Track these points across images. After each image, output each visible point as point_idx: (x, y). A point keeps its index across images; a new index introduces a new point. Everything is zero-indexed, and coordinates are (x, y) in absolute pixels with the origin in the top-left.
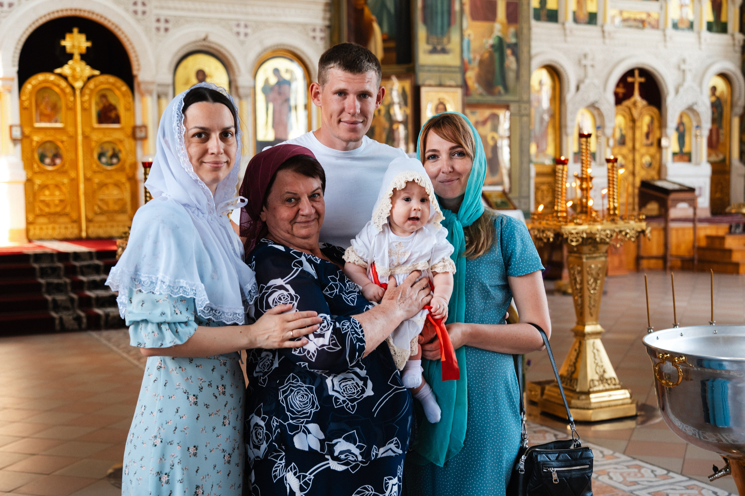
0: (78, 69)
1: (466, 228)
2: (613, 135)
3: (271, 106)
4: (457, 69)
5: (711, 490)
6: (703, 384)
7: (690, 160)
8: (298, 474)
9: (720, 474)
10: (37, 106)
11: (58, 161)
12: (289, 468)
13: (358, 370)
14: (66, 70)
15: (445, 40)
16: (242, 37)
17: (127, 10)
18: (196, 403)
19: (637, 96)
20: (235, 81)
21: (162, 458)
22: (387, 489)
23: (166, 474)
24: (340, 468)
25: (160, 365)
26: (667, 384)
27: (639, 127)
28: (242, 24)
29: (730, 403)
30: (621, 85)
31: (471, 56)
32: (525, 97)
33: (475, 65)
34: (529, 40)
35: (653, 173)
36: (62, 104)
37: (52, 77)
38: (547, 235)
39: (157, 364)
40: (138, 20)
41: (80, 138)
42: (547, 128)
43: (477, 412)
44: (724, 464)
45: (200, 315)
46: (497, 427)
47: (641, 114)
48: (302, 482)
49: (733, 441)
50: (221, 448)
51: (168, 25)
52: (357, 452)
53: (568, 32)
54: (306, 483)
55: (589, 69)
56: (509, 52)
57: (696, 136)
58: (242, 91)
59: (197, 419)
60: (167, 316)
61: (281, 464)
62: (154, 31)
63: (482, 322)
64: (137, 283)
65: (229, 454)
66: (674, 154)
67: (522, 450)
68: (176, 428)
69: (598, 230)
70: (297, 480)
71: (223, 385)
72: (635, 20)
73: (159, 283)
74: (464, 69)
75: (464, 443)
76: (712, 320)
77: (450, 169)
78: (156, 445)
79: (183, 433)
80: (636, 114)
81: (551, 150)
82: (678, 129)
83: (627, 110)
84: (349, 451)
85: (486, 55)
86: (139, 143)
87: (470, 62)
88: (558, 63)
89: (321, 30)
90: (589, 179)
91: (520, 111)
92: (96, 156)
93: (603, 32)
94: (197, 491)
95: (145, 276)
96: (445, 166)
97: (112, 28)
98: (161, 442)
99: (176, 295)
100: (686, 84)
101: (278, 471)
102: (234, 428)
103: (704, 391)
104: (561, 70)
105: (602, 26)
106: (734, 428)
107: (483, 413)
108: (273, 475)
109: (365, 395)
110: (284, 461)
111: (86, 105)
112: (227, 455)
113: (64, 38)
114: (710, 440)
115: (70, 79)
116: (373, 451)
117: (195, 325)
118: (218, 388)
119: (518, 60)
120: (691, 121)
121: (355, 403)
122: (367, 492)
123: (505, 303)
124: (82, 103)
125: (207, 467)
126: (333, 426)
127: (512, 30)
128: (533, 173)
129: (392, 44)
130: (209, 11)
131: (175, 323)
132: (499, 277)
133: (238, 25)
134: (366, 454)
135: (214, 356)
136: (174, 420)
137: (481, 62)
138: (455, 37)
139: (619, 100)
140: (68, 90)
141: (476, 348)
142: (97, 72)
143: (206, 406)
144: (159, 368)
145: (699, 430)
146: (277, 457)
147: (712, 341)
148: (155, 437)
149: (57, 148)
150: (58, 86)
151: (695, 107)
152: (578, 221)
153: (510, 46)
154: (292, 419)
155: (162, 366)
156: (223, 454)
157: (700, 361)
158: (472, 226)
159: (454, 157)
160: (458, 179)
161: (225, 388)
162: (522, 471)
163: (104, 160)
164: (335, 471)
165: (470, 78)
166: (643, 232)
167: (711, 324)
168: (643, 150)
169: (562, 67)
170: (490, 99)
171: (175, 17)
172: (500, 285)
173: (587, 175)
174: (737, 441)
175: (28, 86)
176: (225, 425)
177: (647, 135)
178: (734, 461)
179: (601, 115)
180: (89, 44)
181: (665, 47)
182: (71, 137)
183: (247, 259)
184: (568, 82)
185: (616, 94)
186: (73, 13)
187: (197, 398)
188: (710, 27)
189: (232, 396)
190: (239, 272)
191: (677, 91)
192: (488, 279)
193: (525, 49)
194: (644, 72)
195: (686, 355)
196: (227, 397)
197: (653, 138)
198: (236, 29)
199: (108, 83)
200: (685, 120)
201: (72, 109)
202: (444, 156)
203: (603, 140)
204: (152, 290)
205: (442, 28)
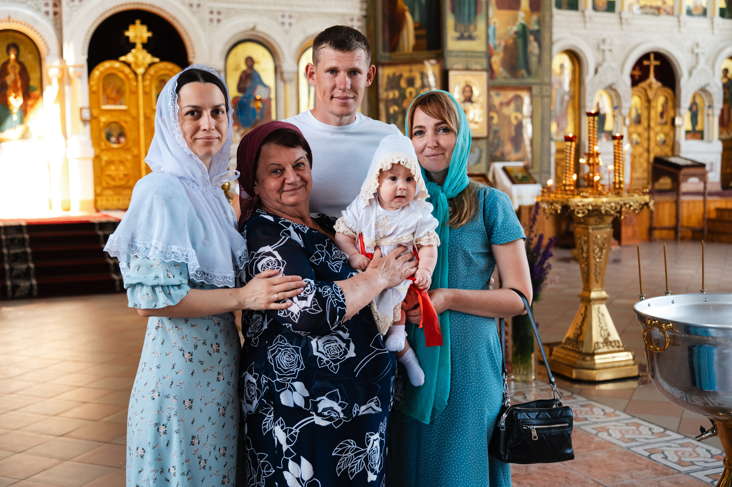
0: (140, 57)
1: (451, 200)
2: (630, 115)
3: (312, 89)
4: (483, 55)
5: (705, 448)
6: (691, 349)
7: (702, 138)
8: (285, 428)
9: (707, 435)
10: (104, 90)
11: (122, 140)
12: (277, 422)
13: (341, 333)
14: (129, 58)
15: (472, 28)
16: (287, 27)
17: (183, 3)
18: (191, 360)
19: (652, 79)
20: (281, 67)
21: (160, 410)
22: (368, 443)
23: (163, 425)
24: (324, 423)
25: (158, 325)
26: (655, 349)
27: (654, 107)
28: (287, 15)
29: (715, 368)
30: (637, 68)
31: (497, 42)
32: (546, 80)
33: (500, 50)
34: (551, 27)
35: (667, 150)
36: (127, 88)
37: (117, 65)
38: (555, 206)
39: (156, 324)
40: (193, 13)
41: (142, 119)
42: (567, 108)
43: (459, 372)
44: (711, 426)
45: (193, 279)
46: (479, 387)
47: (656, 96)
48: (288, 436)
49: (719, 404)
50: (216, 401)
51: (221, 17)
52: (339, 409)
53: (587, 19)
54: (292, 437)
55: (607, 53)
56: (531, 38)
57: (708, 115)
58: (286, 76)
59: (192, 374)
60: (160, 280)
61: (270, 418)
62: (207, 21)
63: (465, 288)
64: (133, 249)
65: (224, 408)
66: (687, 132)
67: (503, 409)
68: (172, 383)
69: (603, 203)
70: (284, 433)
71: (217, 344)
72: (651, 7)
73: (152, 248)
74: (489, 54)
75: (448, 402)
76: (703, 289)
77: (435, 144)
78: (154, 399)
79: (179, 387)
80: (651, 95)
82: (691, 109)
83: (643, 91)
84: (332, 409)
85: (511, 41)
87: (495, 47)
88: (578, 48)
89: (359, 20)
90: (595, 155)
91: (541, 92)
93: (621, 18)
94: (193, 441)
95: (141, 243)
96: (431, 141)
97: (170, 19)
98: (159, 395)
99: (168, 260)
100: (699, 67)
101: (268, 424)
102: (229, 383)
103: (691, 356)
104: (581, 54)
105: (620, 13)
106: (720, 392)
107: (465, 373)
108: (263, 428)
109: (347, 357)
110: (272, 415)
111: (147, 89)
112: (221, 408)
113: (127, 29)
114: (697, 403)
115: (133, 66)
116: (354, 409)
117: (187, 288)
118: (212, 346)
119: (540, 46)
120: (703, 101)
121: (338, 363)
122: (350, 446)
123: (488, 269)
124: (144, 87)
125: (202, 419)
126: (317, 384)
127: (535, 17)
128: (553, 150)
129: (423, 32)
131: (168, 286)
132: (482, 245)
133: (283, 16)
134: (347, 412)
135: (208, 316)
136: (171, 375)
137: (506, 48)
138: (481, 25)
139: (635, 82)
140: (132, 76)
141: (459, 312)
142: (157, 60)
143: (200, 363)
144: (157, 328)
145: (686, 393)
146: (266, 411)
147: (701, 308)
148: (154, 391)
149: (122, 128)
150: (122, 72)
151: (708, 88)
152: (584, 194)
153: (533, 32)
154: (280, 377)
155: (160, 326)
156: (218, 407)
157: (687, 328)
158: (456, 197)
159: (439, 133)
160: (443, 154)
161: (219, 346)
162: (502, 428)
164: (319, 426)
165: (495, 62)
166: (647, 204)
167: (702, 292)
168: (658, 129)
169: (581, 51)
170: (513, 81)
171: (227, 9)
172: (483, 253)
173: (593, 151)
174: (723, 405)
175: (97, 73)
176: (219, 381)
177: (662, 115)
178: (721, 423)
179: (618, 96)
180: (150, 34)
181: (680, 32)
182: (134, 118)
183: (240, 227)
184: (587, 65)
185: (632, 76)
186: (136, 7)
187: (192, 355)
188: (723, 13)
189: (226, 353)
190: (231, 239)
191: (690, 74)
192: (470, 247)
193: (547, 35)
194: (659, 56)
195: (673, 322)
196: (222, 355)
197: (667, 118)
198: (281, 20)
199: (167, 69)
200: (698, 100)
201: (135, 93)
202: (429, 132)
203: (620, 119)
204: (147, 256)
205: (469, 16)
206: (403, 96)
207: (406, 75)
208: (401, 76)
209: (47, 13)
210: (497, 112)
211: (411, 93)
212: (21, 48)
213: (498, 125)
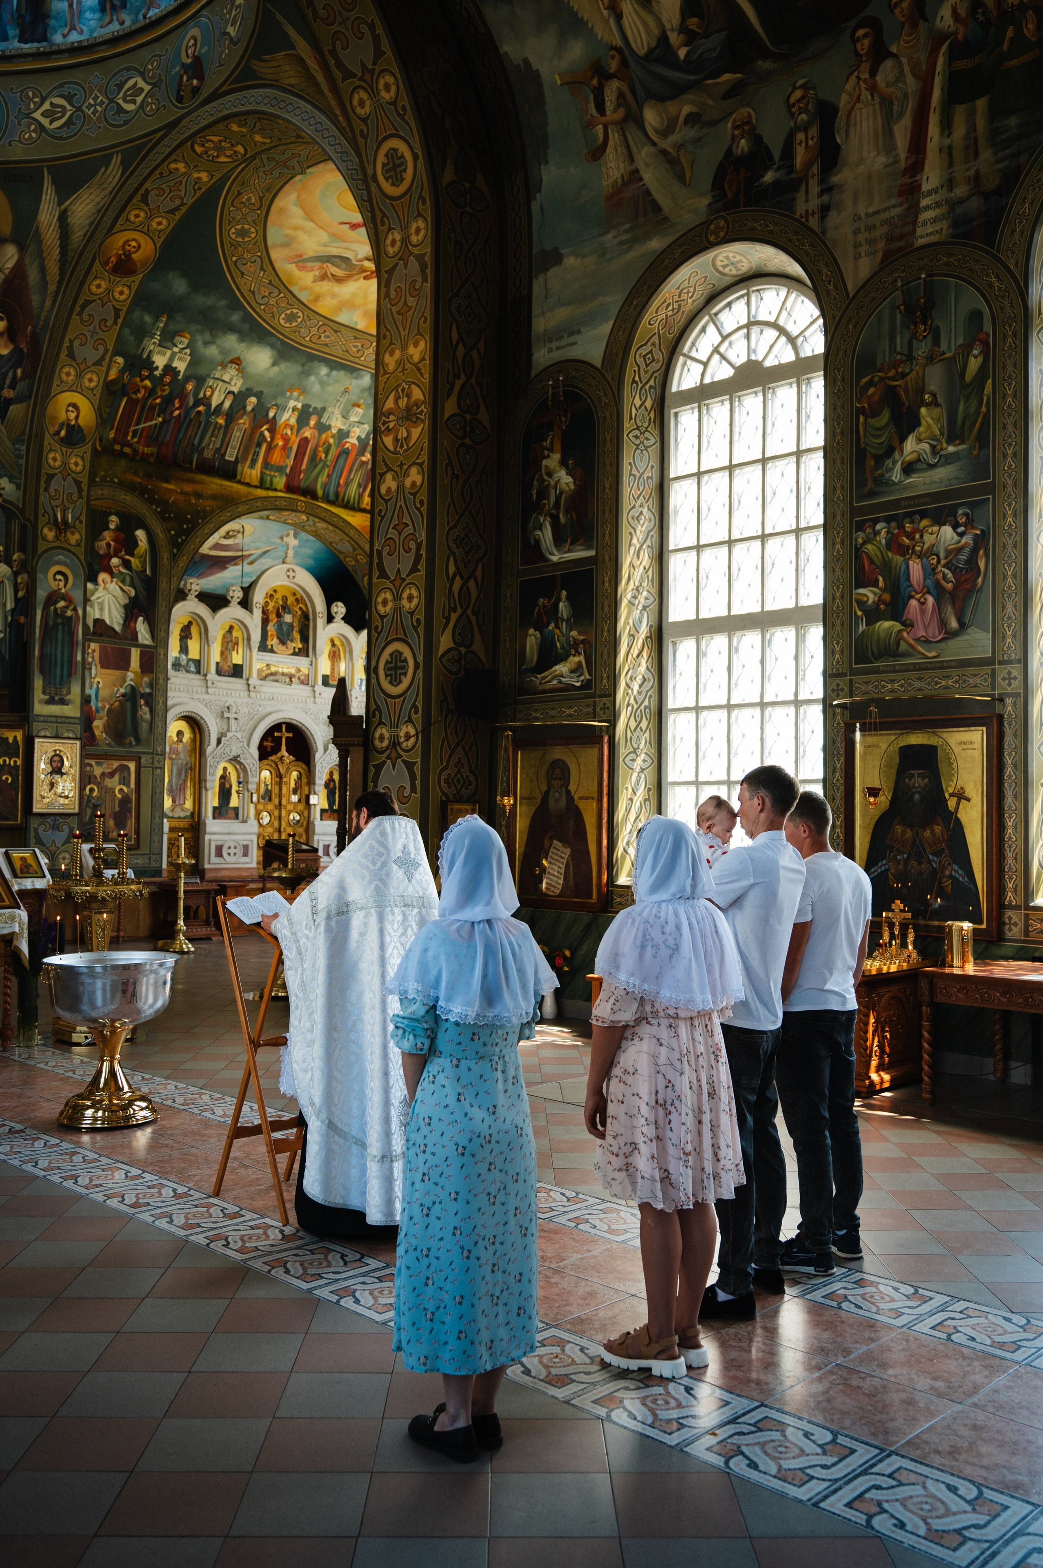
2: (258, 790)
15: (64, 691)
19: (284, 752)
27: (286, 783)
30: (266, 740)
31: (100, 705)
33: (103, 715)
34: (165, 691)
35: (301, 830)
42: (185, 781)
47: (288, 770)
53: (210, 684)
55: (232, 722)
56: (142, 702)
72: (283, 674)
80: (282, 769)
81: (189, 805)
82: (327, 786)
85: (117, 704)
87: (97, 711)
88: (197, 714)
91: (153, 763)
93: (248, 685)
104: (202, 722)
105: (248, 680)
119: (151, 711)
127: (146, 679)
128: (166, 829)
137: (110, 711)
139: (264, 754)
153: (143, 696)
165: (98, 727)
168: (290, 807)
169: (202, 718)
177: (295, 792)
179: (245, 769)
181: (314, 703)
184: (209, 735)
185: (261, 748)
193: (160, 700)
194: (291, 727)
197: (301, 795)
203: (246, 795)
205: (62, 677)
210: (98, 784)
213: (98, 798)
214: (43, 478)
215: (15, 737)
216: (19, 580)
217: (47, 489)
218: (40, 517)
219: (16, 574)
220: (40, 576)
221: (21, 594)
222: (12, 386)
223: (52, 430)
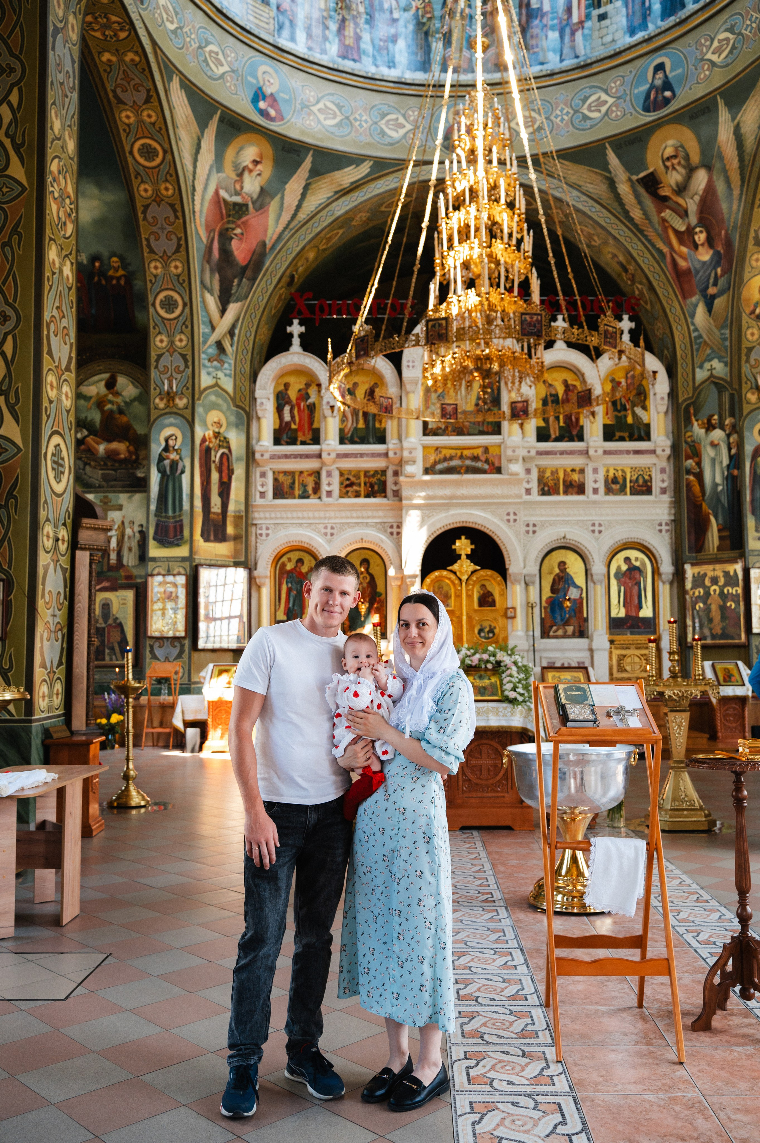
0: (464, 566)
3: (622, 589)
14: (455, 567)
16: (596, 534)
17: (502, 520)
20: (590, 570)
28: (597, 523)
37: (445, 573)
40: (510, 527)
41: (464, 618)
51: (535, 529)
58: (595, 577)
62: (523, 533)
86: (510, 621)
89: (667, 524)
92: (476, 631)
97: (490, 533)
111: (470, 593)
113: (454, 543)
115: (458, 574)
124: (467, 591)
129: (726, 534)
130: (569, 515)
133: (593, 525)
140: (457, 582)
142: (478, 568)
150: (449, 579)
163: (482, 634)
171: (541, 521)
175: (428, 580)
180: (472, 547)
182: (458, 617)
186: (461, 525)
198: (591, 528)
199: (487, 575)
201: (459, 596)
206: (707, 594)
207: (710, 574)
208: (705, 575)
209: (392, 534)
211: (715, 591)
212: (371, 562)
214: (744, 352)
215: (735, 571)
216: (731, 440)
217: (747, 361)
218: (744, 385)
219: (728, 436)
220: (746, 434)
221: (733, 451)
222: (715, 284)
223: (748, 310)
